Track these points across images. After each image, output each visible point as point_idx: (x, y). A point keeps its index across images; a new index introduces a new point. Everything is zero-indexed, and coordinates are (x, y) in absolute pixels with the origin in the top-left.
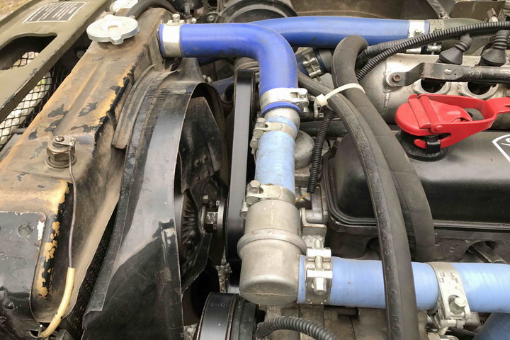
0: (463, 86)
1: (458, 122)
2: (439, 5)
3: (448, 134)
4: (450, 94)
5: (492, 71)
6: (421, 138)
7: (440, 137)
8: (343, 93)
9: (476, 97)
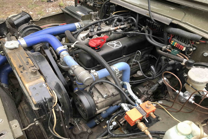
0: (97, 36)
1: (100, 42)
2: (77, 17)
3: (100, 45)
4: (95, 38)
5: (101, 31)
6: (96, 47)
7: (99, 46)
8: (76, 43)
9: (100, 37)
